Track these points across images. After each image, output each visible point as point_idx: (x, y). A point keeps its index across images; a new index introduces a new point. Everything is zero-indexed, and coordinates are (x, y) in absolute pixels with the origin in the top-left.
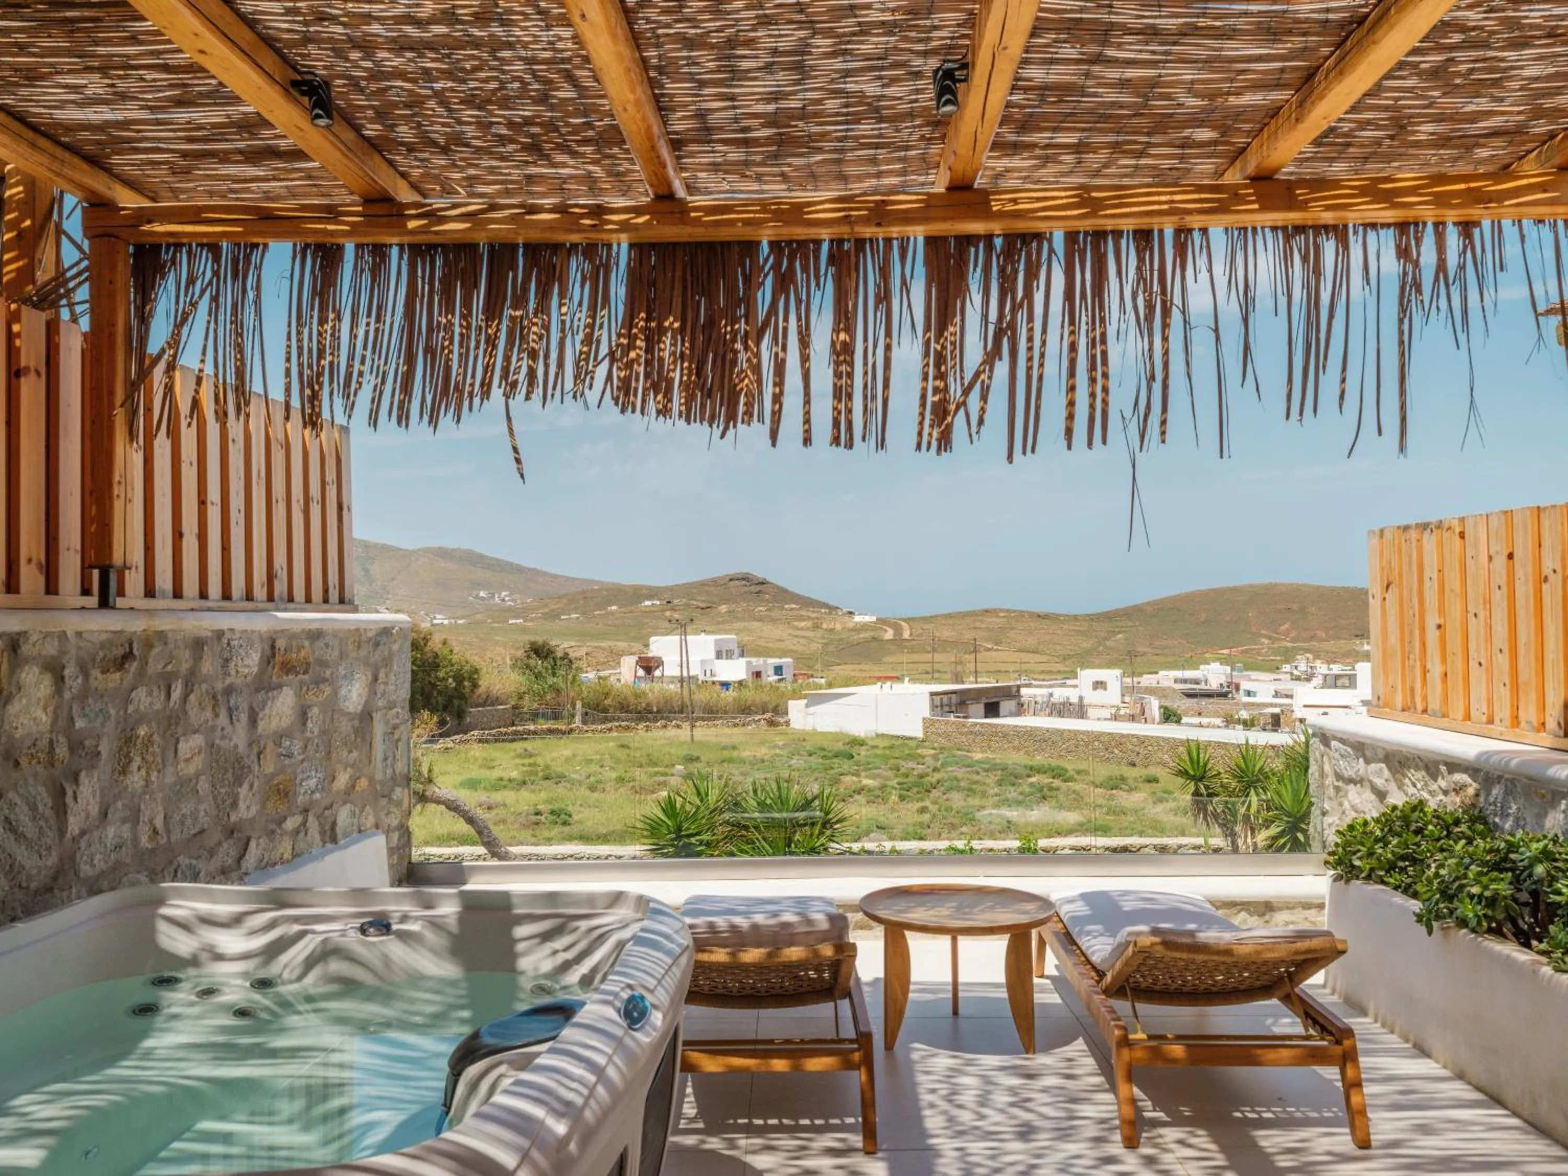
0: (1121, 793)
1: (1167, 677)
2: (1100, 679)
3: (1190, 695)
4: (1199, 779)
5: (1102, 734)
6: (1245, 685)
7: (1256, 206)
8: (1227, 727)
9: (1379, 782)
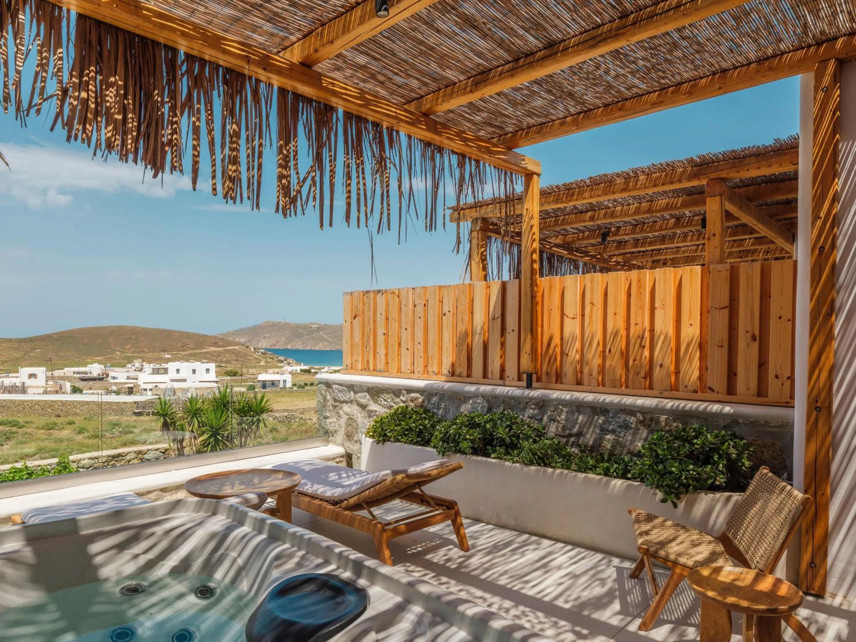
0: (56, 431)
1: (69, 371)
2: (32, 373)
3: (83, 380)
4: (164, 415)
5: (39, 401)
6: (112, 374)
7: (425, 127)
8: (107, 394)
9: (364, 401)
